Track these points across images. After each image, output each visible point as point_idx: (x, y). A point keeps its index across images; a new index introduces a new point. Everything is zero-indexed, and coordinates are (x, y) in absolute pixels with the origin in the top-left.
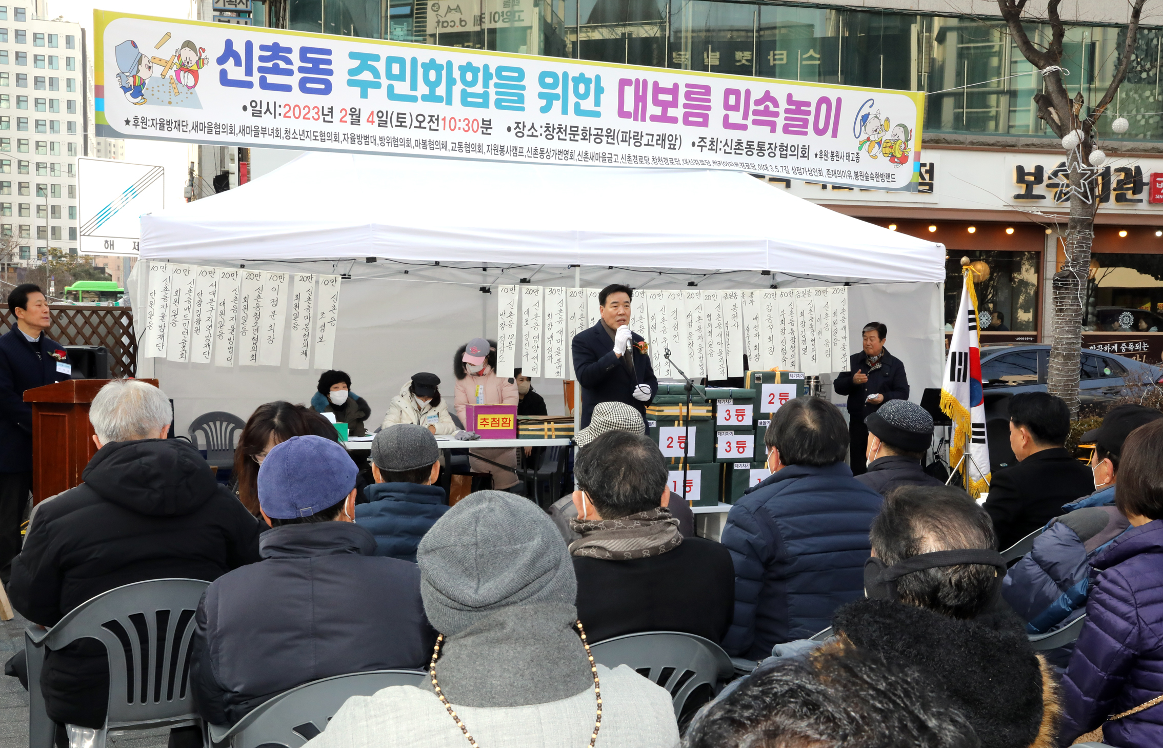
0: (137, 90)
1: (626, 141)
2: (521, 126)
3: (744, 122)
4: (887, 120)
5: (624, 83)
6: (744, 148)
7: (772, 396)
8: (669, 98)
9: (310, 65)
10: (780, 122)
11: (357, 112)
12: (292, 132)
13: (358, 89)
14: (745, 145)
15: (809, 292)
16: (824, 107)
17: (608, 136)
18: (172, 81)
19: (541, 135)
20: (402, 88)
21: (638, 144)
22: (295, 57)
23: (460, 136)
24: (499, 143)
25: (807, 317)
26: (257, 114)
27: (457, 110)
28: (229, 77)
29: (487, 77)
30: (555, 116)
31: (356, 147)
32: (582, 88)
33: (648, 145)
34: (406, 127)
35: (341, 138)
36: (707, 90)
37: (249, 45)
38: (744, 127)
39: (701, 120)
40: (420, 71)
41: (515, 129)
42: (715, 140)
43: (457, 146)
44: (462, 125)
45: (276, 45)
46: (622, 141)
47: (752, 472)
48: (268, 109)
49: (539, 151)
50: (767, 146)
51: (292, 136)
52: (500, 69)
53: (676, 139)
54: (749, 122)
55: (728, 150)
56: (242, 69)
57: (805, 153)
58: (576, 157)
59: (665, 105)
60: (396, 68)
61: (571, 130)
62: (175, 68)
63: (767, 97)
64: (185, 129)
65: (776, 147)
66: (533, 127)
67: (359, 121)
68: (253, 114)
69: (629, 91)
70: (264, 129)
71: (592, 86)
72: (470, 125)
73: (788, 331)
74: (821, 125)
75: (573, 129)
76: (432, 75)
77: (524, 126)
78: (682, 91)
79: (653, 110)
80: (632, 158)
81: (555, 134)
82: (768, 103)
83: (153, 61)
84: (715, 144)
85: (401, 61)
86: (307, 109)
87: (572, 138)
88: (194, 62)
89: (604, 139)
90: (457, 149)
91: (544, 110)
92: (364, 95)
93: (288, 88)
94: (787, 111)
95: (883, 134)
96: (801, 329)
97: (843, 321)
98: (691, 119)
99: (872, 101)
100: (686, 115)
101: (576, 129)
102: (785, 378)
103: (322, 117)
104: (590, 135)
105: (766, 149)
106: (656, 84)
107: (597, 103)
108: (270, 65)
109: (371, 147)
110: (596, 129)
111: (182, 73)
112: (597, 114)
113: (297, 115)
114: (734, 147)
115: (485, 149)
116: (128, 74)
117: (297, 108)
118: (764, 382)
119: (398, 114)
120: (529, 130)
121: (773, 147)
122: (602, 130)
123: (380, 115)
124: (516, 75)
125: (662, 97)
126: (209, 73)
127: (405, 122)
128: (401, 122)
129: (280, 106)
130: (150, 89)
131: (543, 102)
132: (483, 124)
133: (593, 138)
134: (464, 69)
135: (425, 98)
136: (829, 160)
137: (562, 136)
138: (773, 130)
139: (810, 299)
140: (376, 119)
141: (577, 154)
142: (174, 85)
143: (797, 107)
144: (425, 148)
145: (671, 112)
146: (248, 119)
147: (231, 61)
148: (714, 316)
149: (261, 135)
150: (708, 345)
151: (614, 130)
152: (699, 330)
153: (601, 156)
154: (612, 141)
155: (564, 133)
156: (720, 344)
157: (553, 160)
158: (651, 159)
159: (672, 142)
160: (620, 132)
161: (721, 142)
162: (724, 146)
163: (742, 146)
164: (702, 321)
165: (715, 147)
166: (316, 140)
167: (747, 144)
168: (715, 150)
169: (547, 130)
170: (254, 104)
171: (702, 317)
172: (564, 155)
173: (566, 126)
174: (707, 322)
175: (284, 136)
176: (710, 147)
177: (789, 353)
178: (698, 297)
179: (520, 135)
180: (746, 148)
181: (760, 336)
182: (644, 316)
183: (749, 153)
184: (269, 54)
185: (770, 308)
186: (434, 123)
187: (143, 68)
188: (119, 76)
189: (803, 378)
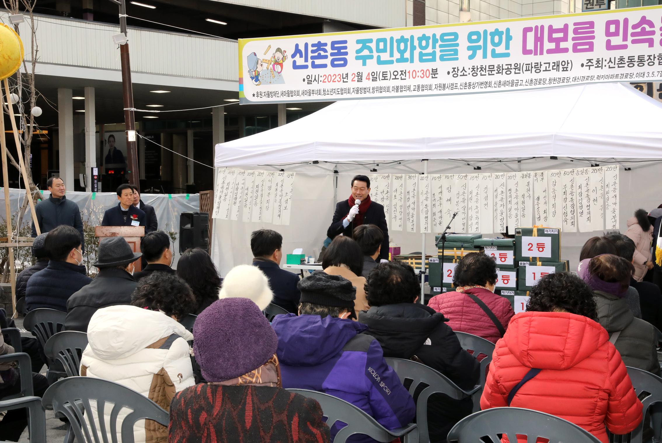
0: (256, 78)
1: (529, 70)
2: (456, 70)
3: (625, 43)
5: (526, 30)
6: (626, 62)
7: (530, 245)
8: (561, 35)
9: (336, 51)
10: (657, 38)
11: (361, 75)
12: (326, 91)
13: (361, 61)
15: (586, 170)
17: (515, 69)
18: (272, 70)
19: (469, 74)
20: (385, 56)
21: (538, 70)
22: (328, 48)
23: (418, 81)
25: (584, 189)
26: (309, 83)
27: (417, 65)
29: (435, 41)
30: (479, 61)
31: (359, 96)
32: (496, 39)
33: (546, 70)
34: (387, 79)
35: (352, 91)
36: (591, 24)
37: (306, 45)
38: (625, 47)
39: (587, 47)
40: (395, 44)
41: (452, 72)
42: (601, 59)
43: (417, 87)
44: (420, 74)
45: (319, 42)
46: (526, 70)
47: (516, 298)
48: (315, 79)
49: (468, 84)
50: (646, 58)
51: (327, 93)
52: (443, 35)
53: (568, 63)
54: (629, 43)
55: (612, 65)
56: (303, 59)
58: (493, 85)
59: (558, 41)
60: (381, 45)
61: (489, 68)
62: (272, 63)
63: (644, 20)
64: (278, 95)
65: (655, 57)
66: (464, 69)
67: (362, 79)
68: (308, 82)
69: (531, 36)
70: (314, 91)
71: (504, 37)
72: (425, 74)
73: (569, 199)
75: (490, 67)
76: (402, 46)
77: (458, 70)
78: (571, 28)
79: (548, 45)
80: (534, 81)
81: (478, 72)
82: (644, 26)
83: (263, 61)
84: (600, 62)
85: (384, 40)
86: (335, 76)
87: (490, 73)
88: (281, 59)
89: (513, 71)
90: (416, 89)
91: (471, 57)
92: (364, 64)
93: (325, 66)
96: (579, 198)
97: (614, 191)
98: (579, 47)
100: (575, 46)
101: (492, 67)
102: (541, 233)
103: (342, 80)
104: (503, 69)
105: (646, 60)
106: (550, 27)
107: (507, 47)
108: (316, 54)
109: (368, 95)
110: (506, 65)
111: (275, 65)
112: (507, 55)
113: (329, 80)
114: (616, 62)
115: (434, 87)
116: (252, 70)
117: (330, 76)
118: (524, 235)
119: (383, 72)
120: (461, 72)
121: (652, 58)
122: (511, 65)
123: (373, 74)
124: (453, 37)
125: (555, 35)
127: (387, 77)
128: (385, 77)
129: (321, 76)
130: (262, 76)
131: (471, 52)
132: (432, 72)
133: (504, 71)
134: (420, 39)
135: (398, 61)
137: (483, 73)
138: (651, 44)
139: (587, 176)
140: (371, 77)
141: (493, 83)
142: (272, 73)
144: (397, 91)
145: (563, 45)
146: (306, 87)
147: (298, 55)
148: (513, 191)
149: (312, 95)
150: (508, 211)
151: (520, 64)
152: (501, 200)
153: (511, 82)
154: (519, 72)
155: (484, 70)
156: (517, 209)
157: (477, 90)
158: (548, 80)
159: (565, 66)
160: (524, 64)
161: (606, 60)
162: (608, 63)
163: (624, 61)
164: (504, 194)
165: (600, 65)
166: (338, 94)
167: (629, 59)
168: (600, 67)
169: (473, 70)
170: (308, 77)
171: (504, 191)
172: (484, 85)
173: (486, 66)
174: (508, 194)
175: (323, 93)
176: (597, 66)
177: (570, 215)
178: (503, 177)
179: (455, 76)
180: (627, 62)
181: (547, 204)
182: (466, 191)
183: (630, 65)
184: (315, 48)
185: (554, 183)
186: (403, 75)
187: (259, 66)
188: (249, 71)
189: (556, 233)
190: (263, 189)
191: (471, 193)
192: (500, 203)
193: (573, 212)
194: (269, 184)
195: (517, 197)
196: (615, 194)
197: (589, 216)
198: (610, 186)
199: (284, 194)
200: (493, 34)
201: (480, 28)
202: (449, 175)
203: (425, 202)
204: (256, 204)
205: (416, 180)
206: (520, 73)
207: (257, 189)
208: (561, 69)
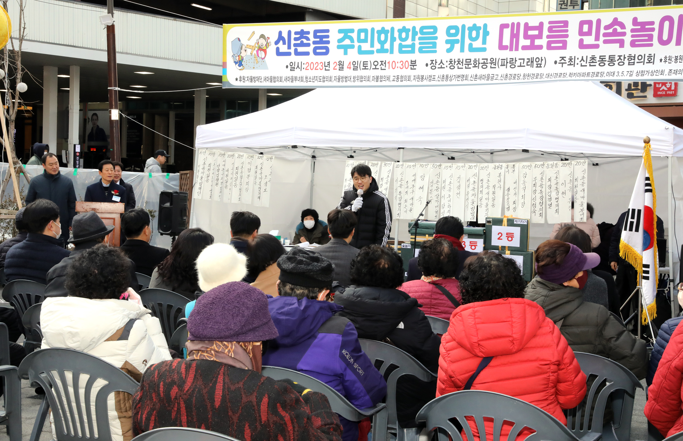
0: (240, 63)
1: (504, 65)
2: (434, 62)
3: (597, 43)
5: (503, 27)
7: (500, 235)
8: (536, 32)
9: (318, 40)
10: (628, 39)
11: (342, 63)
12: (309, 78)
13: (342, 50)
14: (598, 59)
15: (556, 164)
16: (667, 24)
17: (491, 63)
18: (255, 56)
19: (447, 67)
20: (366, 47)
21: (513, 65)
22: (311, 36)
23: (398, 72)
24: (421, 74)
25: (553, 182)
26: (292, 69)
27: (397, 56)
29: (415, 33)
30: (456, 54)
31: (341, 84)
32: (474, 34)
33: (521, 66)
34: (368, 69)
35: (333, 78)
36: (566, 23)
37: (289, 33)
38: (597, 46)
39: (561, 45)
40: (376, 35)
41: (431, 64)
42: (573, 58)
43: (396, 78)
44: (399, 65)
45: (302, 30)
46: (502, 65)
48: (298, 66)
49: (445, 77)
50: (617, 58)
51: (309, 80)
52: (422, 28)
53: (542, 60)
54: (600, 42)
55: (584, 63)
56: (286, 46)
57: (651, 59)
58: (469, 78)
59: (533, 38)
60: (363, 36)
61: (466, 62)
62: (256, 49)
63: (616, 22)
64: (261, 80)
65: (625, 58)
66: (441, 62)
67: (343, 68)
68: (291, 69)
69: (507, 32)
70: (296, 78)
71: (481, 32)
72: (404, 65)
73: (538, 191)
74: (665, 37)
75: (467, 61)
76: (383, 37)
77: (436, 62)
78: (546, 27)
79: (524, 42)
80: (509, 76)
81: (456, 66)
82: (615, 27)
83: (247, 47)
84: (573, 60)
85: (365, 31)
86: (317, 64)
87: (467, 67)
88: (265, 45)
89: (489, 65)
90: (396, 80)
91: (449, 51)
92: (346, 53)
93: (307, 54)
94: (632, 31)
96: (548, 190)
97: (583, 185)
98: (553, 45)
100: (549, 43)
101: (469, 61)
102: (511, 223)
103: (324, 68)
104: (479, 63)
105: (616, 60)
106: (526, 24)
107: (484, 42)
108: (299, 42)
109: (349, 83)
110: (483, 59)
111: (259, 51)
112: (484, 50)
113: (312, 68)
114: (588, 61)
115: (412, 78)
116: (236, 55)
117: (312, 64)
118: (494, 224)
119: (364, 62)
120: (439, 64)
121: (622, 58)
123: (354, 63)
124: (432, 30)
125: (530, 33)
126: (271, 50)
127: (367, 66)
128: (365, 67)
129: (304, 64)
130: (246, 62)
131: (448, 46)
132: (411, 63)
133: (481, 65)
134: (400, 31)
135: (378, 51)
136: (673, 63)
137: (460, 66)
138: (622, 45)
139: (557, 169)
140: (352, 66)
141: (470, 76)
142: (256, 58)
143: (642, 26)
144: (377, 81)
145: (537, 42)
146: (289, 73)
147: (281, 42)
148: (485, 181)
149: (294, 81)
150: (479, 200)
151: (496, 59)
152: (473, 190)
153: (486, 76)
154: (494, 66)
155: (461, 64)
156: (487, 199)
157: (454, 82)
158: (522, 76)
159: (539, 63)
160: (500, 60)
161: (578, 59)
162: (580, 62)
163: (596, 60)
164: (476, 184)
165: (573, 63)
166: (320, 81)
167: (600, 58)
168: (572, 65)
169: (451, 63)
170: (291, 64)
171: (477, 181)
172: (461, 78)
173: (463, 59)
174: (480, 184)
175: (305, 80)
176: (569, 63)
177: (538, 207)
178: (476, 168)
179: (433, 68)
180: (599, 61)
181: (517, 195)
182: (440, 180)
183: (601, 64)
184: (298, 36)
185: (525, 175)
186: (383, 65)
187: (243, 51)
188: (233, 56)
189: (526, 223)
190: (243, 171)
191: (444, 182)
192: (471, 193)
193: (541, 204)
194: (248, 166)
195: (488, 187)
196: (583, 188)
197: (557, 208)
198: (579, 180)
199: (264, 177)
200: (471, 29)
201: (459, 23)
202: (424, 164)
203: (399, 189)
204: (235, 185)
205: (391, 168)
206: (495, 68)
207: (237, 171)
208: (535, 65)
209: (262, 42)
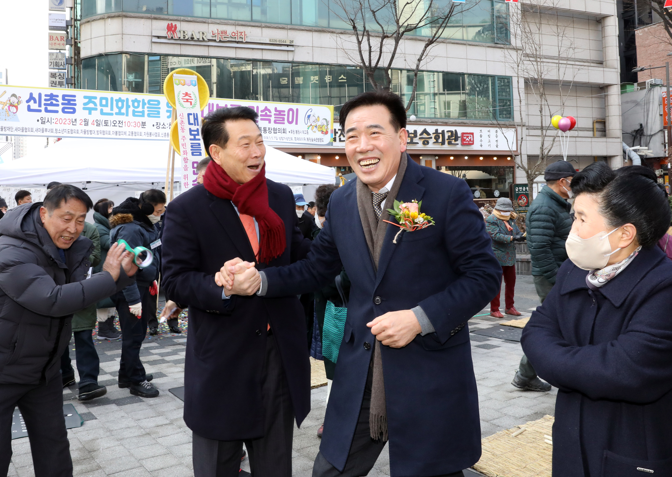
2: (159, 124)
4: (318, 117)
9: (66, 102)
10: (273, 119)
11: (87, 121)
13: (88, 111)
16: (291, 112)
18: (7, 111)
19: (167, 127)
20: (107, 110)
22: (60, 99)
23: (132, 129)
24: (149, 131)
26: (43, 123)
27: (131, 118)
28: (31, 108)
29: (144, 104)
31: (86, 135)
34: (108, 126)
35: (80, 131)
37: (40, 95)
40: (115, 103)
41: (156, 125)
43: (131, 133)
44: (133, 124)
45: (52, 94)
48: (48, 121)
49: (167, 134)
50: (267, 129)
51: (58, 132)
52: (149, 101)
56: (37, 104)
57: (284, 131)
60: (104, 102)
62: (8, 105)
63: (266, 109)
64: (12, 130)
66: (164, 124)
67: (88, 124)
68: (41, 123)
69: (206, 109)
70: (46, 129)
72: (136, 124)
74: (290, 120)
76: (120, 104)
82: (267, 111)
85: (106, 99)
86: (65, 120)
88: (16, 102)
90: (131, 135)
91: (169, 117)
92: (90, 113)
93: (57, 112)
94: (275, 114)
95: (317, 123)
99: (311, 110)
103: (72, 123)
106: (217, 105)
108: (49, 102)
109: (93, 135)
111: (11, 107)
113: (61, 122)
115: (143, 134)
117: (61, 120)
119: (105, 121)
120: (162, 126)
121: (270, 129)
123: (97, 121)
124: (157, 103)
127: (108, 124)
128: (106, 124)
129: (53, 119)
131: (168, 114)
132: (142, 124)
134: (133, 101)
135: (116, 114)
136: (295, 134)
138: (270, 122)
140: (95, 123)
143: (279, 113)
144: (116, 135)
146: (39, 125)
147: (32, 101)
149: (45, 132)
166: (69, 133)
169: (170, 125)
170: (42, 119)
175: (55, 132)
179: (158, 128)
184: (49, 98)
186: (121, 124)
209: (13, 99)
